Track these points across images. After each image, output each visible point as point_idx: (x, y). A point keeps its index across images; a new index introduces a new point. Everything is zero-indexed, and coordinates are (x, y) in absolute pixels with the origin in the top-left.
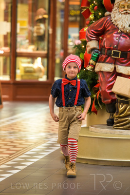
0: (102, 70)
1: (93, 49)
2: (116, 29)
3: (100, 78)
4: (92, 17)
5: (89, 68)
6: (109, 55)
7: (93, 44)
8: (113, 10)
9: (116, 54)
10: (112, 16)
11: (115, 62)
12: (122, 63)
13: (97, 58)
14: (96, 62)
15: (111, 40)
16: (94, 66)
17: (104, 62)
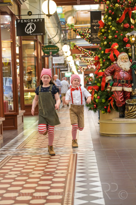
0: (117, 90)
1: (110, 80)
2: (120, 69)
3: (115, 94)
4: (101, 65)
5: (108, 90)
6: (119, 82)
7: (109, 78)
8: (118, 61)
9: (123, 82)
10: (118, 63)
11: (122, 86)
12: (126, 86)
13: (113, 84)
14: (112, 86)
15: (119, 75)
16: (111, 89)
17: (117, 86)
